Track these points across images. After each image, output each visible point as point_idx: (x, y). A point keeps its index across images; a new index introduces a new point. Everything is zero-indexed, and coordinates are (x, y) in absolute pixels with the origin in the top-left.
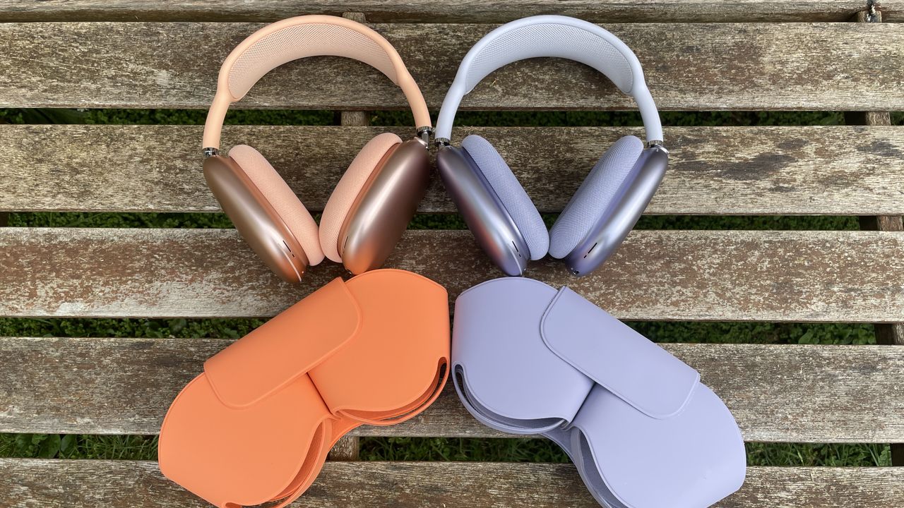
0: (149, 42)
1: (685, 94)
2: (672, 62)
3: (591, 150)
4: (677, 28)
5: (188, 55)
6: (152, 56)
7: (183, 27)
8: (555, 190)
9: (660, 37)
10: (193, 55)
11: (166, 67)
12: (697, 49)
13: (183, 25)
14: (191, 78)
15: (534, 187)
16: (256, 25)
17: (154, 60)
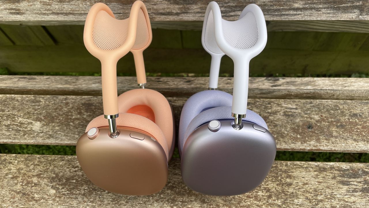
0: (34, 106)
1: (358, 142)
2: (346, 122)
3: (303, 177)
4: (345, 103)
5: (54, 113)
6: (33, 113)
7: (55, 98)
8: (282, 205)
9: (336, 108)
10: (57, 113)
11: (40, 120)
12: (360, 115)
13: (55, 97)
14: (54, 126)
15: (267, 202)
16: (96, 97)
17: (34, 116)
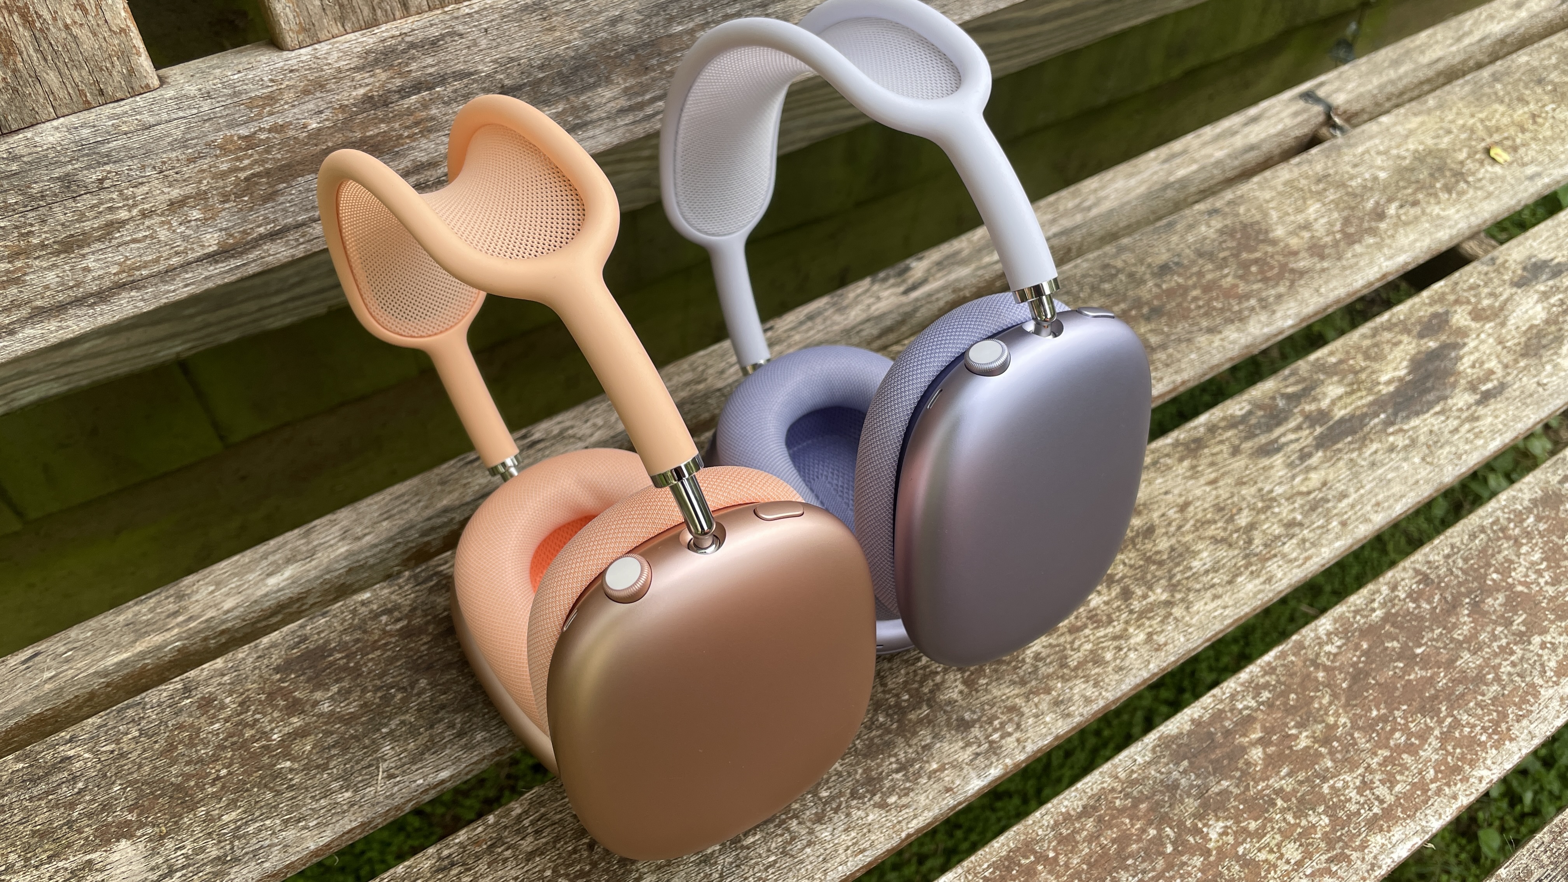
0: (48, 793)
1: (1220, 332)
2: (1157, 297)
3: (1166, 493)
4: (1121, 250)
5: (174, 770)
6: (70, 824)
7: (130, 712)
8: (1173, 596)
9: (1109, 272)
10: (188, 763)
11: (125, 831)
12: (1177, 264)
13: (128, 707)
14: (209, 819)
15: (1131, 612)
16: (324, 615)
17: (80, 831)
